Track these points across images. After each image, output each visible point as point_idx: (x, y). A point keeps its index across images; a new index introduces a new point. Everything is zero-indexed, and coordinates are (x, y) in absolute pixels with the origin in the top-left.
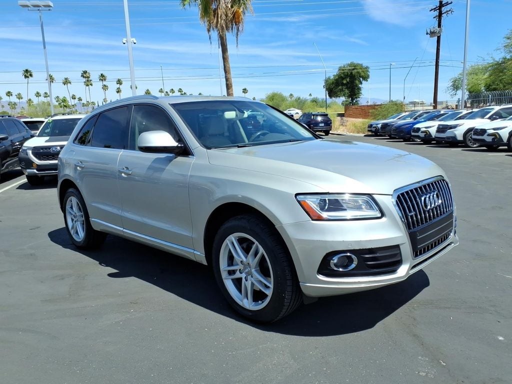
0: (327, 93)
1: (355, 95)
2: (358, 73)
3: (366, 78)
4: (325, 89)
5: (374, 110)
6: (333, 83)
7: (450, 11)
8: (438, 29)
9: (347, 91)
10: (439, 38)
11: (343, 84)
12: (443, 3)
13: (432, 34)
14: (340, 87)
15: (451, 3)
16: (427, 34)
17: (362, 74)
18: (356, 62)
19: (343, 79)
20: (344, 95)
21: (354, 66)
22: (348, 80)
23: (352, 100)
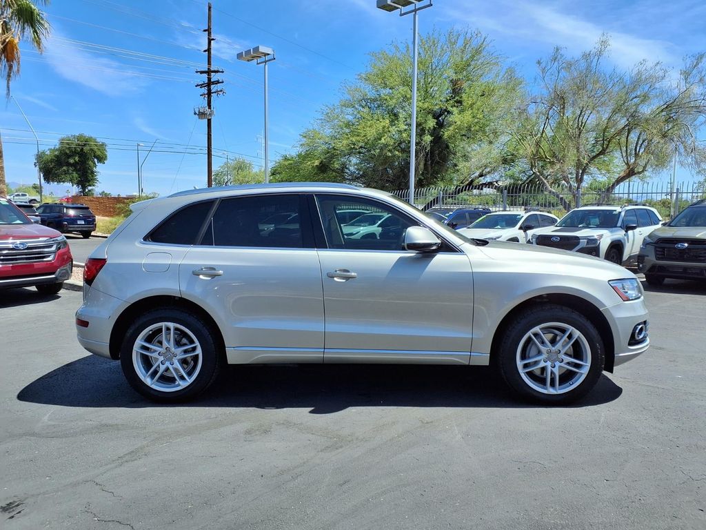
0: (42, 175)
1: (89, 181)
2: (92, 150)
3: (101, 159)
4: (37, 168)
5: (122, 205)
6: (52, 161)
7: (221, 91)
8: (208, 111)
9: (75, 175)
10: (209, 121)
11: (68, 164)
12: (212, 80)
13: (201, 115)
14: (65, 168)
15: (223, 82)
16: (195, 114)
17: (98, 153)
18: (87, 134)
19: (69, 156)
20: (71, 181)
21: (86, 141)
22: (77, 159)
23: (84, 187)
